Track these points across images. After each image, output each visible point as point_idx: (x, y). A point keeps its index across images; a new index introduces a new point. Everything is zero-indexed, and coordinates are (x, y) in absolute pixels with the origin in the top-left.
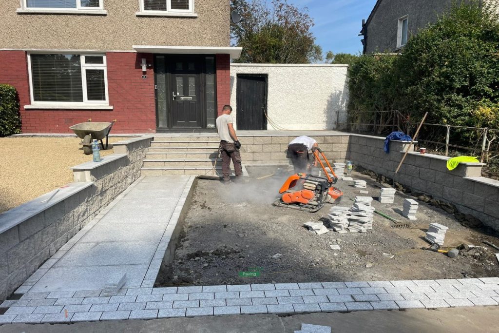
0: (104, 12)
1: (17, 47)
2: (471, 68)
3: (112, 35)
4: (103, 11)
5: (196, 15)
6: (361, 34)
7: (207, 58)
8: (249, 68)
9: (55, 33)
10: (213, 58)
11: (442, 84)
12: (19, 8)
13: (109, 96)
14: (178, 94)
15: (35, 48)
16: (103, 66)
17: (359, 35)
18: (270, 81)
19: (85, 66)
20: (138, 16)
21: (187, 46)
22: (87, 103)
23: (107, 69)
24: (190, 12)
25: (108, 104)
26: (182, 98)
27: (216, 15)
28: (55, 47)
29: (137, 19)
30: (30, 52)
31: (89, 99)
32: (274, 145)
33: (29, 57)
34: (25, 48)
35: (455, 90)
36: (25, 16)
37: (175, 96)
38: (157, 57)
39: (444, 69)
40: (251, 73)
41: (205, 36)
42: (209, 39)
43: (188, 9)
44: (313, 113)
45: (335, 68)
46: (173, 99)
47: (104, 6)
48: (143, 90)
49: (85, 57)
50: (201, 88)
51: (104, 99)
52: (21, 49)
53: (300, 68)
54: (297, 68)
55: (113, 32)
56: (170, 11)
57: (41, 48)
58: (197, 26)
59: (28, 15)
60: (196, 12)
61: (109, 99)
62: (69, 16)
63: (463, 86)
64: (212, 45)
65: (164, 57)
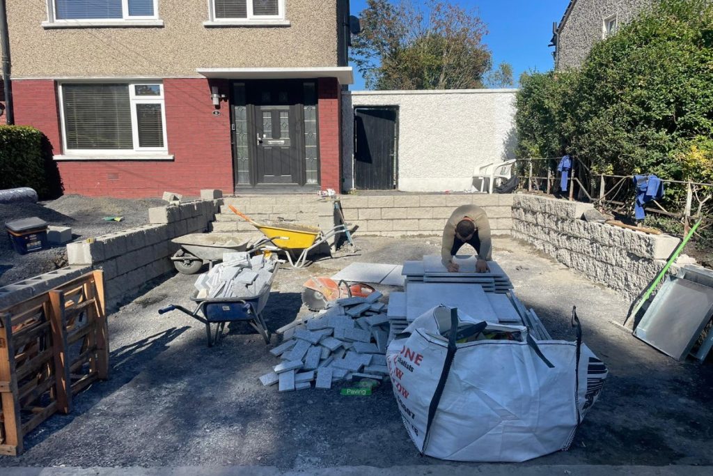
0: (160, 23)
1: (44, 74)
2: (677, 89)
3: (172, 55)
4: (158, 20)
5: (287, 23)
6: (552, 43)
7: (305, 84)
8: (372, 97)
9: (94, 54)
10: (313, 84)
11: (634, 114)
12: (46, 19)
13: (169, 141)
14: (264, 136)
15: (67, 75)
16: (159, 99)
17: (550, 46)
18: (402, 116)
19: (135, 100)
20: (207, 27)
21: (276, 67)
22: (138, 152)
23: (166, 103)
24: (280, 18)
25: (167, 152)
26: (271, 142)
27: (317, 21)
28: (94, 74)
29: (206, 30)
30: (61, 81)
31: (141, 145)
32: (398, 209)
33: (60, 88)
34: (54, 76)
35: (653, 123)
36: (54, 32)
37: (260, 139)
38: (235, 84)
39: (638, 92)
40: (374, 104)
41: (301, 52)
42: (308, 57)
43: (277, 14)
44: (466, 162)
45: (499, 95)
46: (258, 144)
47: (159, 14)
48: (215, 131)
49: (136, 86)
50: (297, 128)
51: (162, 146)
52: (48, 78)
53: (446, 96)
54: (441, 95)
55: (172, 51)
56: (251, 18)
57: (75, 75)
58: (290, 38)
59: (58, 30)
60: (287, 18)
61: (169, 145)
62: (112, 30)
63: (666, 118)
64: (311, 65)
65: (243, 84)
